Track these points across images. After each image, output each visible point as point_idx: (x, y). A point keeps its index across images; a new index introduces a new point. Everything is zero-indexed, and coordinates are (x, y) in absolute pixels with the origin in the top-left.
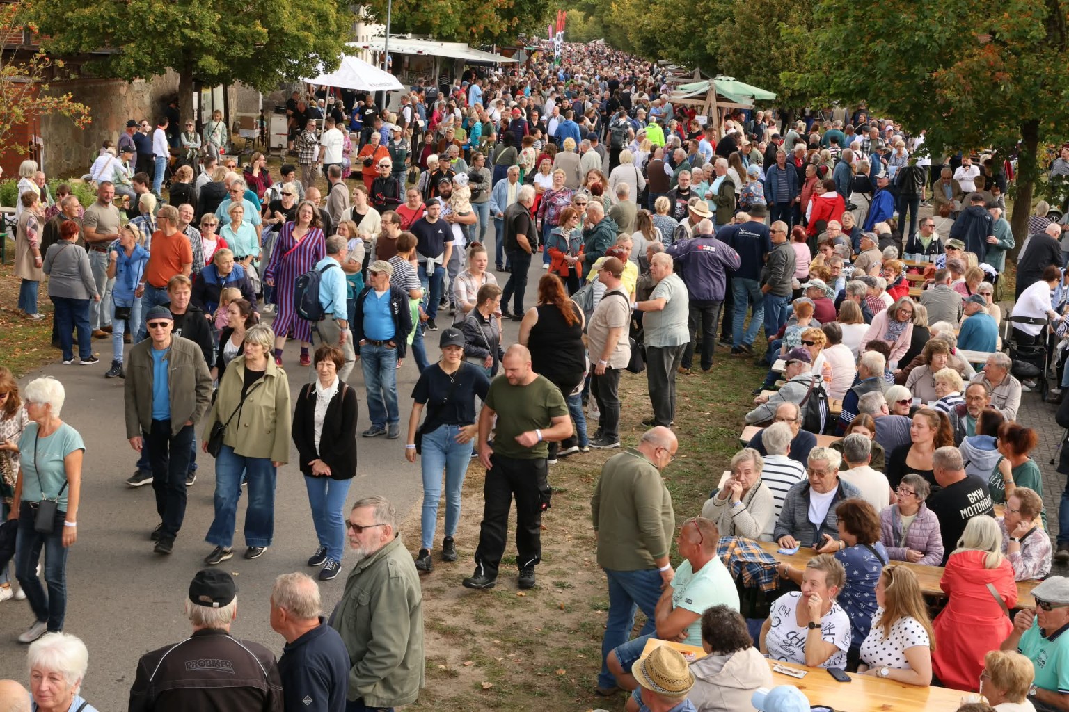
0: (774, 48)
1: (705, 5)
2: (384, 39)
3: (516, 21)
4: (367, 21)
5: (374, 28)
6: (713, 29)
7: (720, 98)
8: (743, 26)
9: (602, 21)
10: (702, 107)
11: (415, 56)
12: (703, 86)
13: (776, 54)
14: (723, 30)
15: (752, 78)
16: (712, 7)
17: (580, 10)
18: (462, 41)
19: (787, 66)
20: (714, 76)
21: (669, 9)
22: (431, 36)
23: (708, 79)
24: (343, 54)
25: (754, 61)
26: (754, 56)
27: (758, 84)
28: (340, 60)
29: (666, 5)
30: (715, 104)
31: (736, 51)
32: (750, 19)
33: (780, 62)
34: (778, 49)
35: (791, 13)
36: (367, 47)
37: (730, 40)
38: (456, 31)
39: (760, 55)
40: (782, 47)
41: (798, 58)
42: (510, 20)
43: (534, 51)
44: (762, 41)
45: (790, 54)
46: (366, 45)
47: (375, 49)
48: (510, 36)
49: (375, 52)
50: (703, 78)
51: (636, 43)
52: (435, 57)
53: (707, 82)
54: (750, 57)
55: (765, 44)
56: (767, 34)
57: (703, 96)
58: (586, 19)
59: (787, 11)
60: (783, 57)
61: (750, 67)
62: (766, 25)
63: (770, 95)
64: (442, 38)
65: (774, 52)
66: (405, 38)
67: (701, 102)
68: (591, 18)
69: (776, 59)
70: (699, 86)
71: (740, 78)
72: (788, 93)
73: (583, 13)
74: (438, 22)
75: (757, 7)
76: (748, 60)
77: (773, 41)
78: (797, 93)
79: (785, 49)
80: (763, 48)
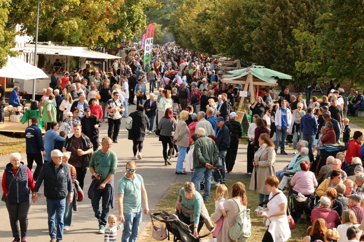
0: (289, 46)
1: (242, 19)
2: (34, 45)
3: (119, 32)
4: (22, 34)
5: (27, 38)
6: (247, 35)
7: (255, 79)
8: (267, 33)
9: (173, 30)
10: (244, 85)
11: (54, 56)
12: (244, 72)
13: (290, 50)
14: (255, 35)
15: (275, 66)
16: (247, 20)
17: (158, 23)
18: (84, 46)
19: (297, 57)
20: (250, 65)
21: (219, 22)
22: (63, 42)
23: (246, 67)
24: (8, 56)
25: (276, 55)
26: (276, 51)
27: (279, 70)
28: (6, 60)
29: (217, 19)
30: (252, 83)
31: (264, 48)
32: (272, 28)
33: (293, 55)
34: (291, 47)
35: (299, 23)
36: (22, 51)
37: (259, 41)
38: (80, 39)
39: (280, 51)
40: (294, 45)
41: (304, 52)
42: (115, 31)
43: (130, 51)
44: (281, 42)
45: (299, 50)
46: (21, 50)
47: (27, 51)
48: (116, 41)
49: (27, 54)
50: (243, 66)
51: (197, 44)
52: (67, 56)
53: (245, 69)
54: (273, 52)
55: (282, 44)
56: (284, 37)
57: (245, 78)
58: (162, 28)
59: (296, 23)
60: (295, 52)
61: (273, 59)
62: (283, 32)
63: (288, 77)
64: (71, 44)
65: (289, 49)
66: (47, 44)
67: (243, 82)
68: (166, 28)
69: (290, 53)
70: (240, 72)
71: (267, 66)
72: (299, 75)
73: (161, 26)
74: (67, 34)
75: (277, 20)
76: (272, 55)
77: (287, 42)
78: (304, 75)
79: (296, 47)
80: (281, 47)
